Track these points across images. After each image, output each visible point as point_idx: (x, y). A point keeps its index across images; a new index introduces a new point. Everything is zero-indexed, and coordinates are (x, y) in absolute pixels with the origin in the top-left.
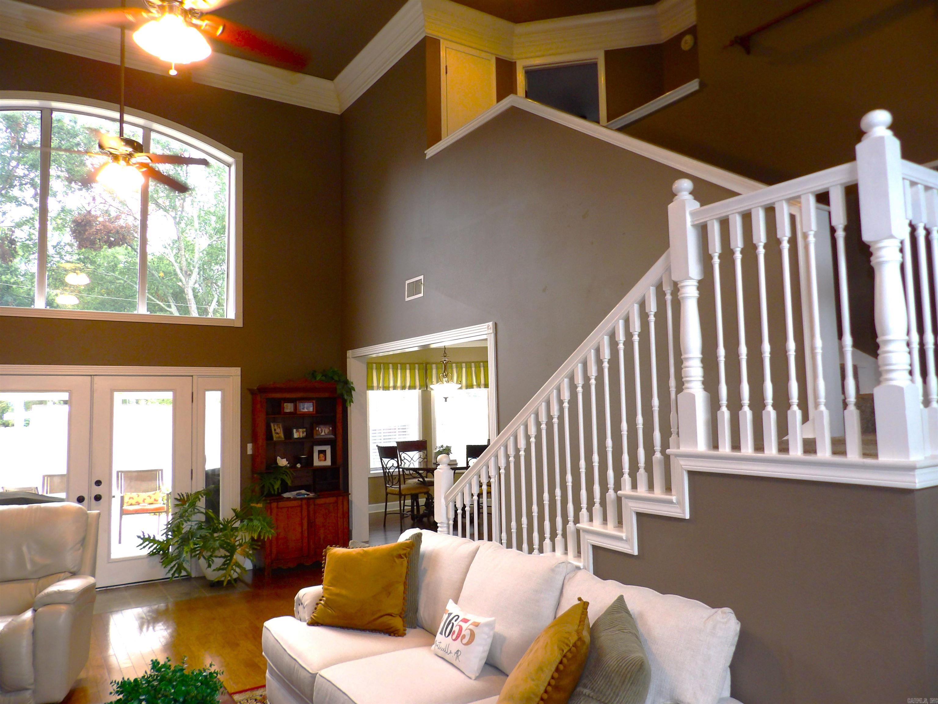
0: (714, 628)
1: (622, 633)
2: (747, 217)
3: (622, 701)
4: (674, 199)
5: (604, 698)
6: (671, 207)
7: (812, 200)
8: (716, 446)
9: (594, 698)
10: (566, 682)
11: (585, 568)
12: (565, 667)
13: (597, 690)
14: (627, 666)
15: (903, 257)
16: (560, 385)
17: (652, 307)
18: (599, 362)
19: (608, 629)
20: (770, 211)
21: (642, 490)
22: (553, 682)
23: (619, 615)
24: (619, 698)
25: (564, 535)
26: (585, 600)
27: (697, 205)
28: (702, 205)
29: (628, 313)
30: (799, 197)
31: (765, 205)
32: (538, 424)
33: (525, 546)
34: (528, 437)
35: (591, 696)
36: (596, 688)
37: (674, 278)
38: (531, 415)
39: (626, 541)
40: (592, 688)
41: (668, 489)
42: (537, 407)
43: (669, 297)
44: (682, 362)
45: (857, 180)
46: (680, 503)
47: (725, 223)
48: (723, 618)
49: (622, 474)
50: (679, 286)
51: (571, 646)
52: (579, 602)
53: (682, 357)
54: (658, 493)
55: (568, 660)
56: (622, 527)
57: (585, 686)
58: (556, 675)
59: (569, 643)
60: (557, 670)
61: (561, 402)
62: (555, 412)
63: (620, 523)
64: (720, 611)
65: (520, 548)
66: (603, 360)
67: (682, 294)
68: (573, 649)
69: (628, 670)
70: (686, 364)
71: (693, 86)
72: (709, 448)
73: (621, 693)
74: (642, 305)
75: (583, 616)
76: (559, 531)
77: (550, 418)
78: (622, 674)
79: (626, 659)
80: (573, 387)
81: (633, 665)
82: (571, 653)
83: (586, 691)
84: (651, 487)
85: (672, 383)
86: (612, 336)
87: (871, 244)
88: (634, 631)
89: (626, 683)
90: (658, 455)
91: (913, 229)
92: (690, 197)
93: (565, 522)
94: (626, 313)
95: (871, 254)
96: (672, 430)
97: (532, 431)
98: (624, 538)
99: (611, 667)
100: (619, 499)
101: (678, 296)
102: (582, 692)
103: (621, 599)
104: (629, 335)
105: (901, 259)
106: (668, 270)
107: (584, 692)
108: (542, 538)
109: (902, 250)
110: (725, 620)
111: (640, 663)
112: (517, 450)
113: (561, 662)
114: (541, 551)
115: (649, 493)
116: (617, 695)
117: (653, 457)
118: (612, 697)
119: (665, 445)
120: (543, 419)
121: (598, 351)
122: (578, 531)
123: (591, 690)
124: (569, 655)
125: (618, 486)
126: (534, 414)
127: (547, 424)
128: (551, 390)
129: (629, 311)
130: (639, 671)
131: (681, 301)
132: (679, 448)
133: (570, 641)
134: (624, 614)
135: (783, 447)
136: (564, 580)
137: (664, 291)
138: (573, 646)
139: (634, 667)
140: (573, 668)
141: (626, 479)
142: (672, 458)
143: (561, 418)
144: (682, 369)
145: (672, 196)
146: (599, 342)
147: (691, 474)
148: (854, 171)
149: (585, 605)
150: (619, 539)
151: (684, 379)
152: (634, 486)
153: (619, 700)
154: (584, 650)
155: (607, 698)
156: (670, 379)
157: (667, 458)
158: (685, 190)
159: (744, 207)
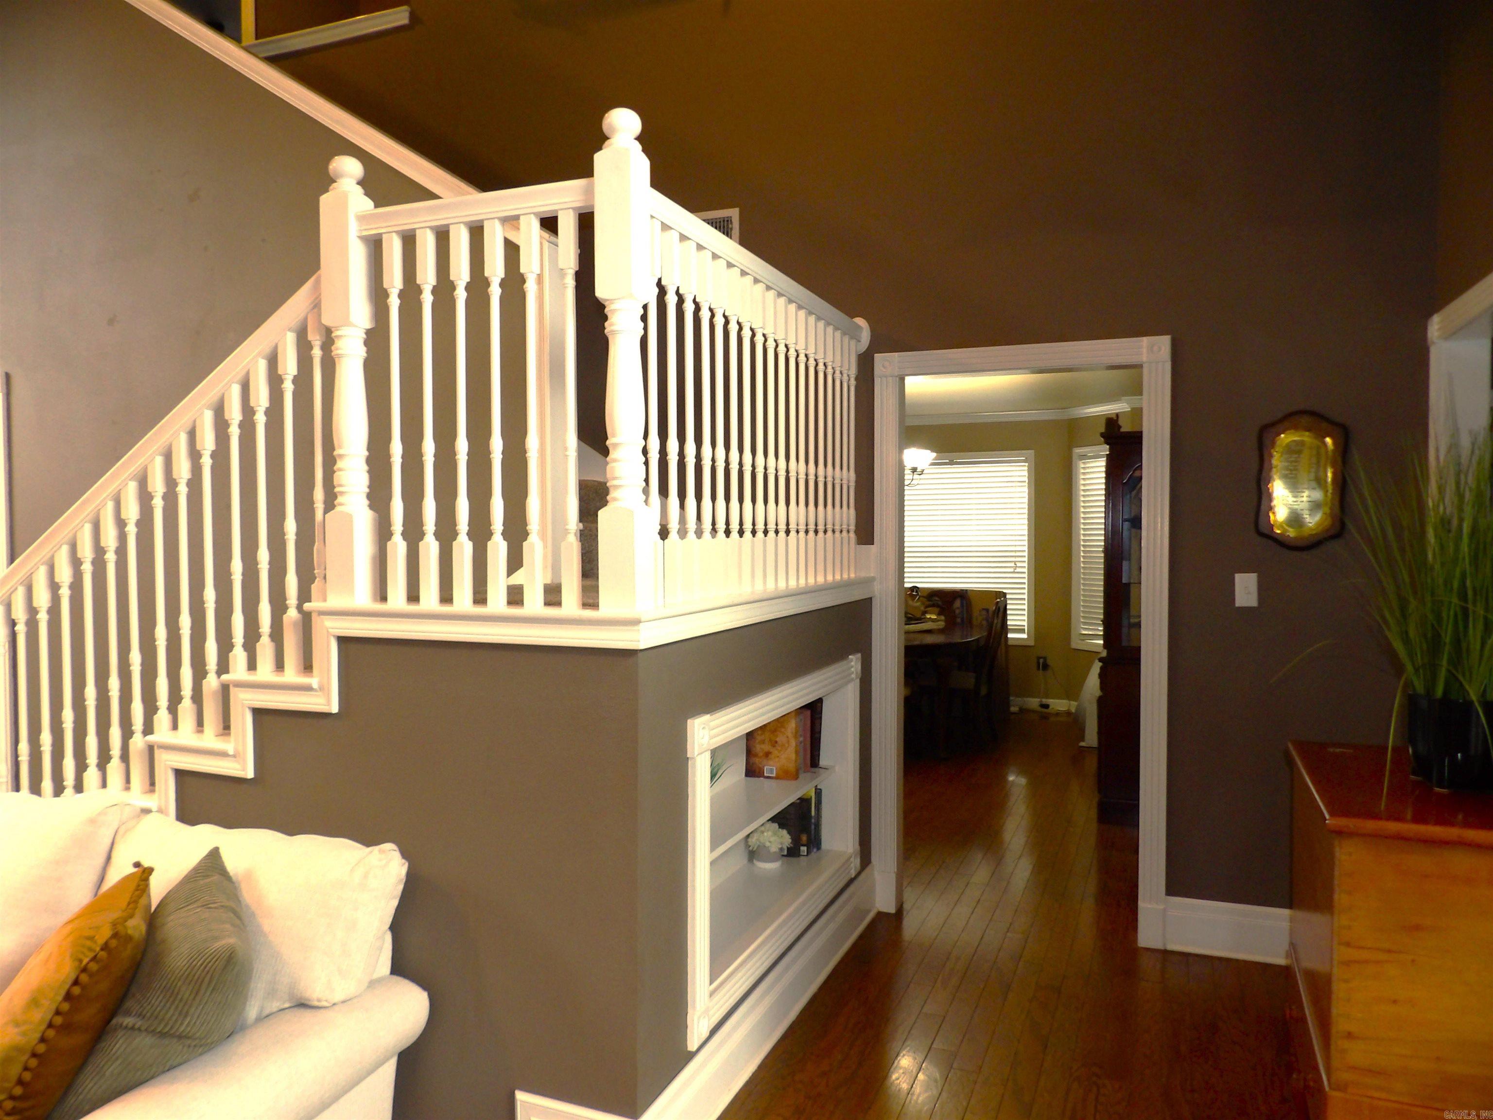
0: (366, 876)
1: (208, 910)
2: (443, 236)
3: (195, 1023)
4: (331, 187)
5: (162, 1026)
6: (324, 199)
7: (536, 224)
8: (383, 597)
9: (143, 1028)
10: (90, 1013)
11: (160, 811)
12: (84, 988)
13: (148, 1015)
14: (205, 963)
15: (645, 329)
16: (119, 493)
17: (289, 367)
18: (195, 455)
19: (182, 908)
20: (477, 232)
21: (265, 671)
22: (59, 1020)
23: (208, 880)
24: (188, 1019)
25: (125, 757)
26: (146, 864)
27: (369, 204)
28: (376, 206)
29: (248, 373)
30: (517, 218)
31: (472, 221)
32: (76, 563)
33: (47, 784)
34: (54, 587)
35: (137, 1026)
36: (148, 1012)
37: (326, 321)
38: (61, 547)
39: (234, 756)
40: (140, 1015)
41: (307, 667)
42: (74, 531)
43: (317, 353)
44: (334, 462)
45: (593, 206)
46: (323, 688)
47: (409, 240)
48: (380, 860)
49: (231, 647)
50: (333, 335)
51: (98, 949)
52: (135, 870)
53: (335, 453)
54: (291, 675)
55: (91, 975)
56: (229, 734)
57: (128, 1013)
58: (66, 1006)
59: (93, 946)
60: (68, 997)
61: (121, 524)
62: (110, 540)
63: (226, 727)
64: (376, 849)
65: (36, 789)
66: (202, 452)
67: (337, 349)
68: (103, 954)
69: (208, 968)
70: (340, 464)
71: (398, 17)
72: (375, 600)
73: (193, 1010)
74: (273, 361)
75: (137, 893)
76: (116, 750)
77: (99, 551)
78: (196, 977)
79: (204, 954)
80: (145, 498)
81: (217, 960)
82: (97, 962)
83: (128, 1021)
84: (280, 665)
85: (319, 495)
86: (219, 411)
87: (606, 304)
88: (231, 904)
89: (202, 992)
90: (292, 613)
91: (662, 292)
92: (359, 190)
93: (127, 733)
94: (244, 372)
95: (606, 318)
96: (316, 571)
97: (64, 575)
98: (231, 752)
99: (177, 972)
100: (225, 689)
101: (331, 351)
102: (121, 1025)
103: (214, 855)
104: (248, 411)
105: (642, 332)
106: (317, 306)
107: (125, 1024)
108: (81, 766)
109: (644, 318)
110: (384, 862)
111: (228, 955)
112: (32, 612)
113: (76, 982)
114: (79, 788)
115: (277, 676)
116: (186, 1016)
117: (285, 616)
118: (176, 1021)
119: (304, 595)
120: (86, 553)
121: (192, 435)
122: (151, 749)
123: (139, 1016)
124: (94, 967)
125: (223, 667)
126: (67, 544)
127: (94, 563)
128: (102, 501)
129: (249, 370)
130: (225, 967)
131: (336, 360)
132: (325, 600)
133: (95, 942)
134: (216, 878)
135: (480, 597)
136: (115, 834)
137: (310, 342)
138: (102, 949)
139: (217, 962)
140: (104, 986)
141: (239, 656)
142: (314, 616)
143: (121, 551)
144: (334, 472)
145: (326, 181)
146: (195, 421)
147: (343, 641)
148: (589, 192)
149: (144, 874)
150: (223, 754)
151: (337, 490)
152: (252, 665)
153: (189, 1023)
154: (127, 952)
155: (165, 1026)
156: (316, 488)
157: (306, 619)
158: (351, 176)
159: (440, 219)
